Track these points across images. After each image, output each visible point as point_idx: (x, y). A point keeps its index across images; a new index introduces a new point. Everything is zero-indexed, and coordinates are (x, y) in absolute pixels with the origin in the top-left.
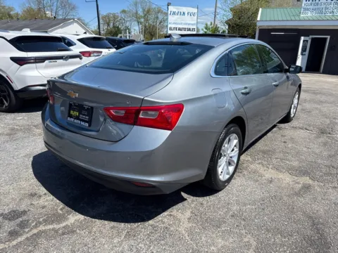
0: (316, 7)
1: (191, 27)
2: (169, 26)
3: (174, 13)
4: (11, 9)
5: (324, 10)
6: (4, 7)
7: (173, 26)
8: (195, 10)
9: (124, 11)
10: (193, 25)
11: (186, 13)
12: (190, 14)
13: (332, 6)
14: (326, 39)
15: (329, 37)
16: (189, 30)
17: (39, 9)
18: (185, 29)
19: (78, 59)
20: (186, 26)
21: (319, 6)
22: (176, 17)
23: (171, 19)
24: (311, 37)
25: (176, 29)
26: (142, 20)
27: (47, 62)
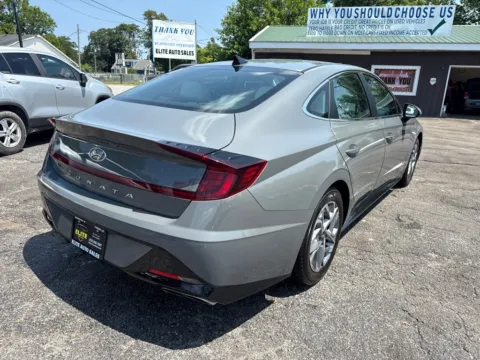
1: (188, 49)
2: (155, 47)
3: (162, 30)
7: (161, 47)
8: (192, 27)
10: (189, 46)
11: (179, 31)
12: (185, 32)
13: (343, 24)
16: (185, 53)
18: (179, 52)
21: (328, 25)
22: (165, 35)
23: (157, 37)
25: (165, 51)
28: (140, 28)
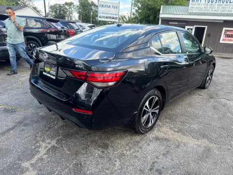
1: (115, 16)
2: (99, 15)
3: (103, 6)
5: (203, 9)
7: (102, 15)
11: (111, 6)
12: (114, 7)
13: (208, 6)
14: (205, 28)
15: (206, 27)
16: (113, 18)
18: (110, 18)
20: (111, 16)
21: (200, 6)
22: (104, 9)
23: (100, 10)
24: (195, 26)
25: (104, 17)
28: (75, 4)
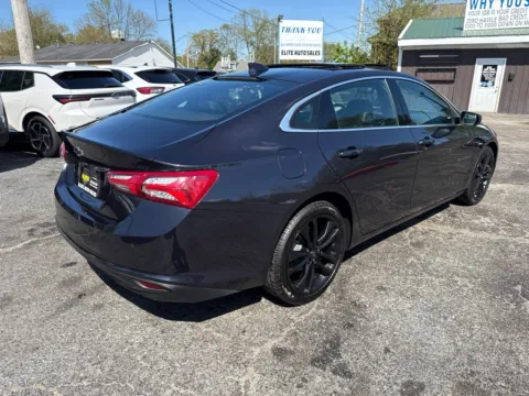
0: (486, 16)
1: (314, 49)
2: (281, 49)
3: (288, 30)
4: (63, 28)
5: (497, 21)
6: (53, 27)
7: (286, 49)
8: (320, 24)
9: (226, 27)
10: (316, 45)
11: (306, 30)
12: (312, 30)
13: (510, 14)
15: (505, 60)
16: (311, 53)
17: (102, 28)
18: (304, 53)
19: (131, 97)
20: (306, 49)
21: (490, 16)
23: (284, 38)
24: (478, 60)
26: (254, 39)
27: (92, 99)
